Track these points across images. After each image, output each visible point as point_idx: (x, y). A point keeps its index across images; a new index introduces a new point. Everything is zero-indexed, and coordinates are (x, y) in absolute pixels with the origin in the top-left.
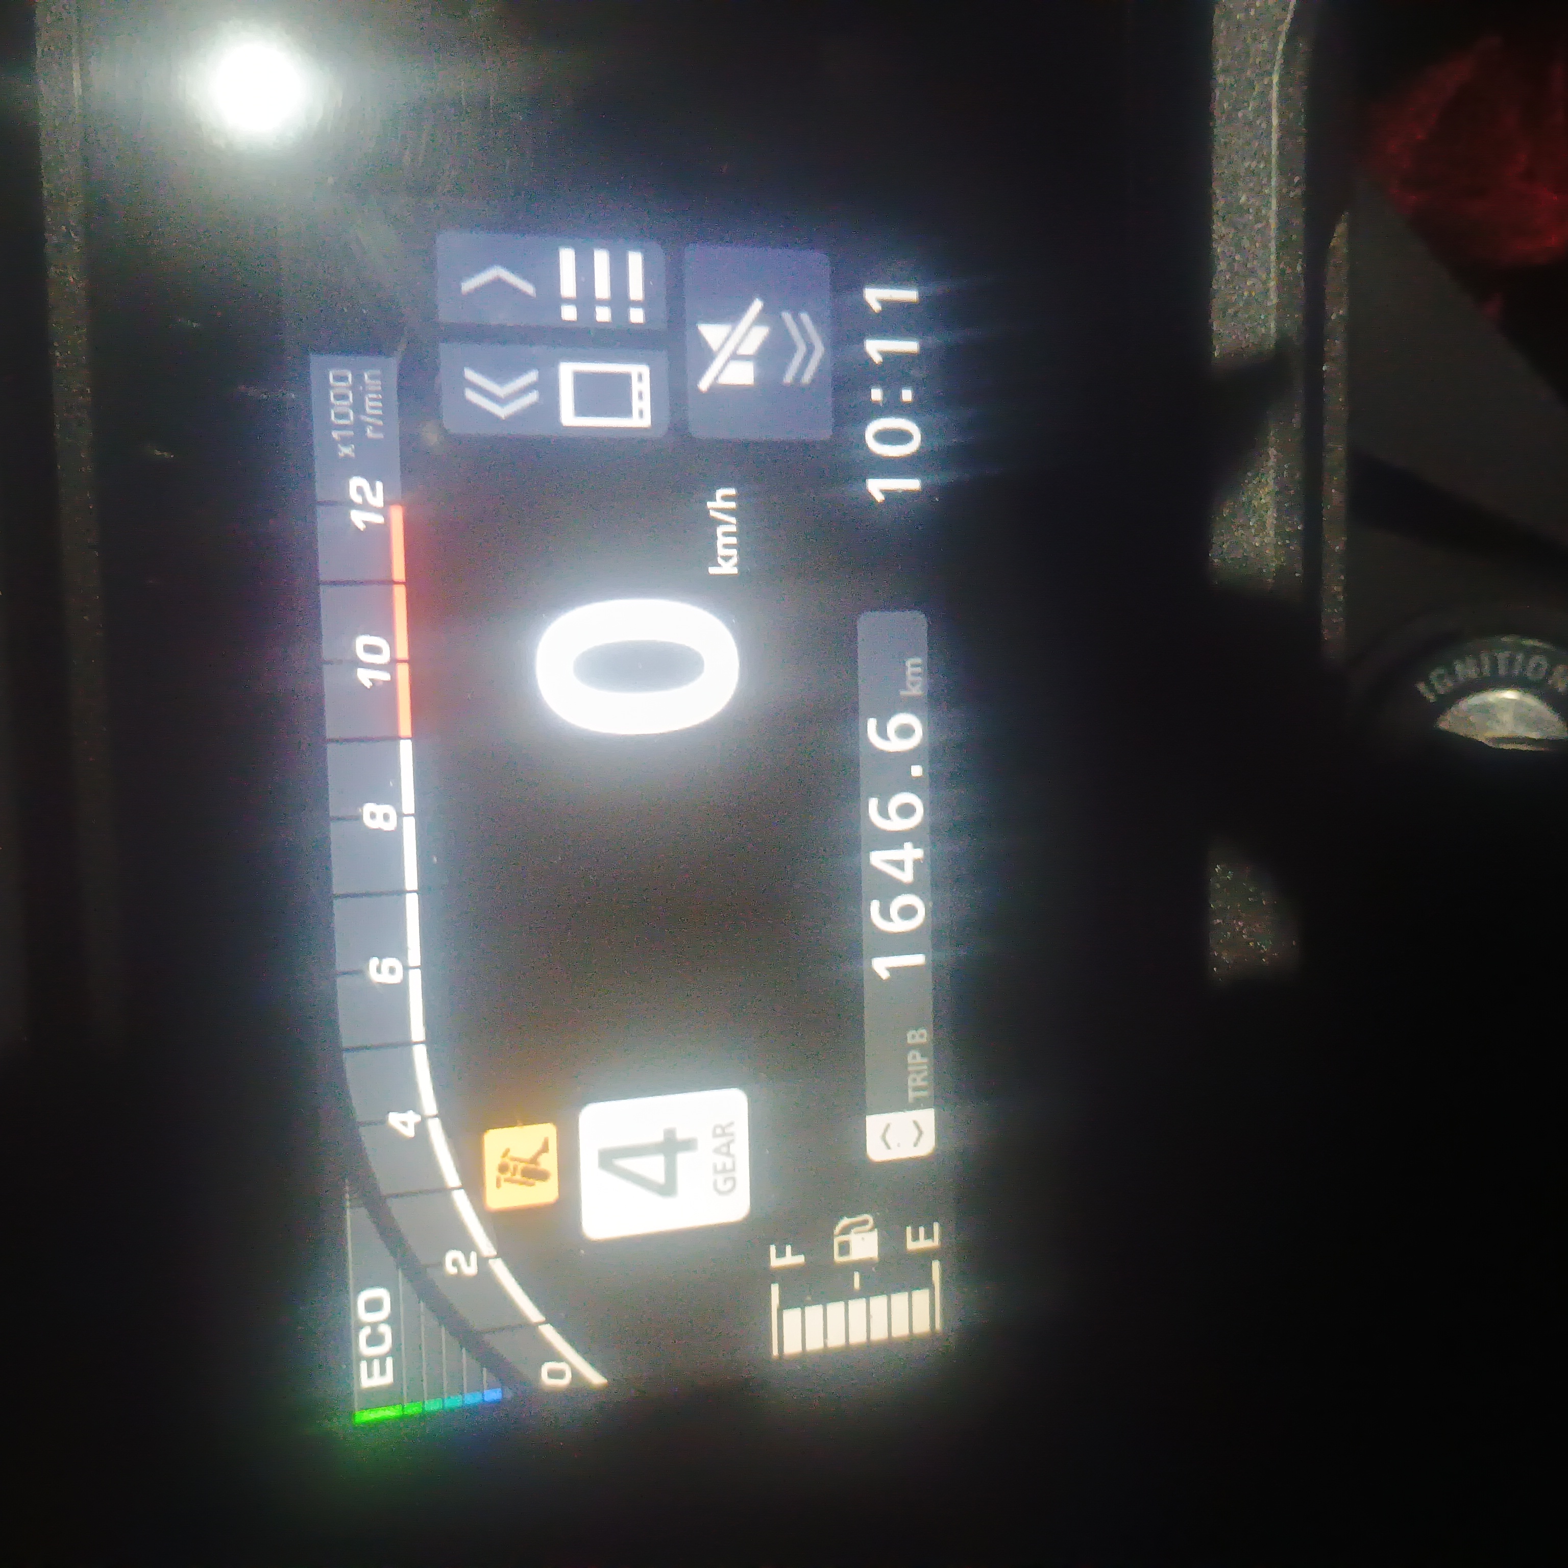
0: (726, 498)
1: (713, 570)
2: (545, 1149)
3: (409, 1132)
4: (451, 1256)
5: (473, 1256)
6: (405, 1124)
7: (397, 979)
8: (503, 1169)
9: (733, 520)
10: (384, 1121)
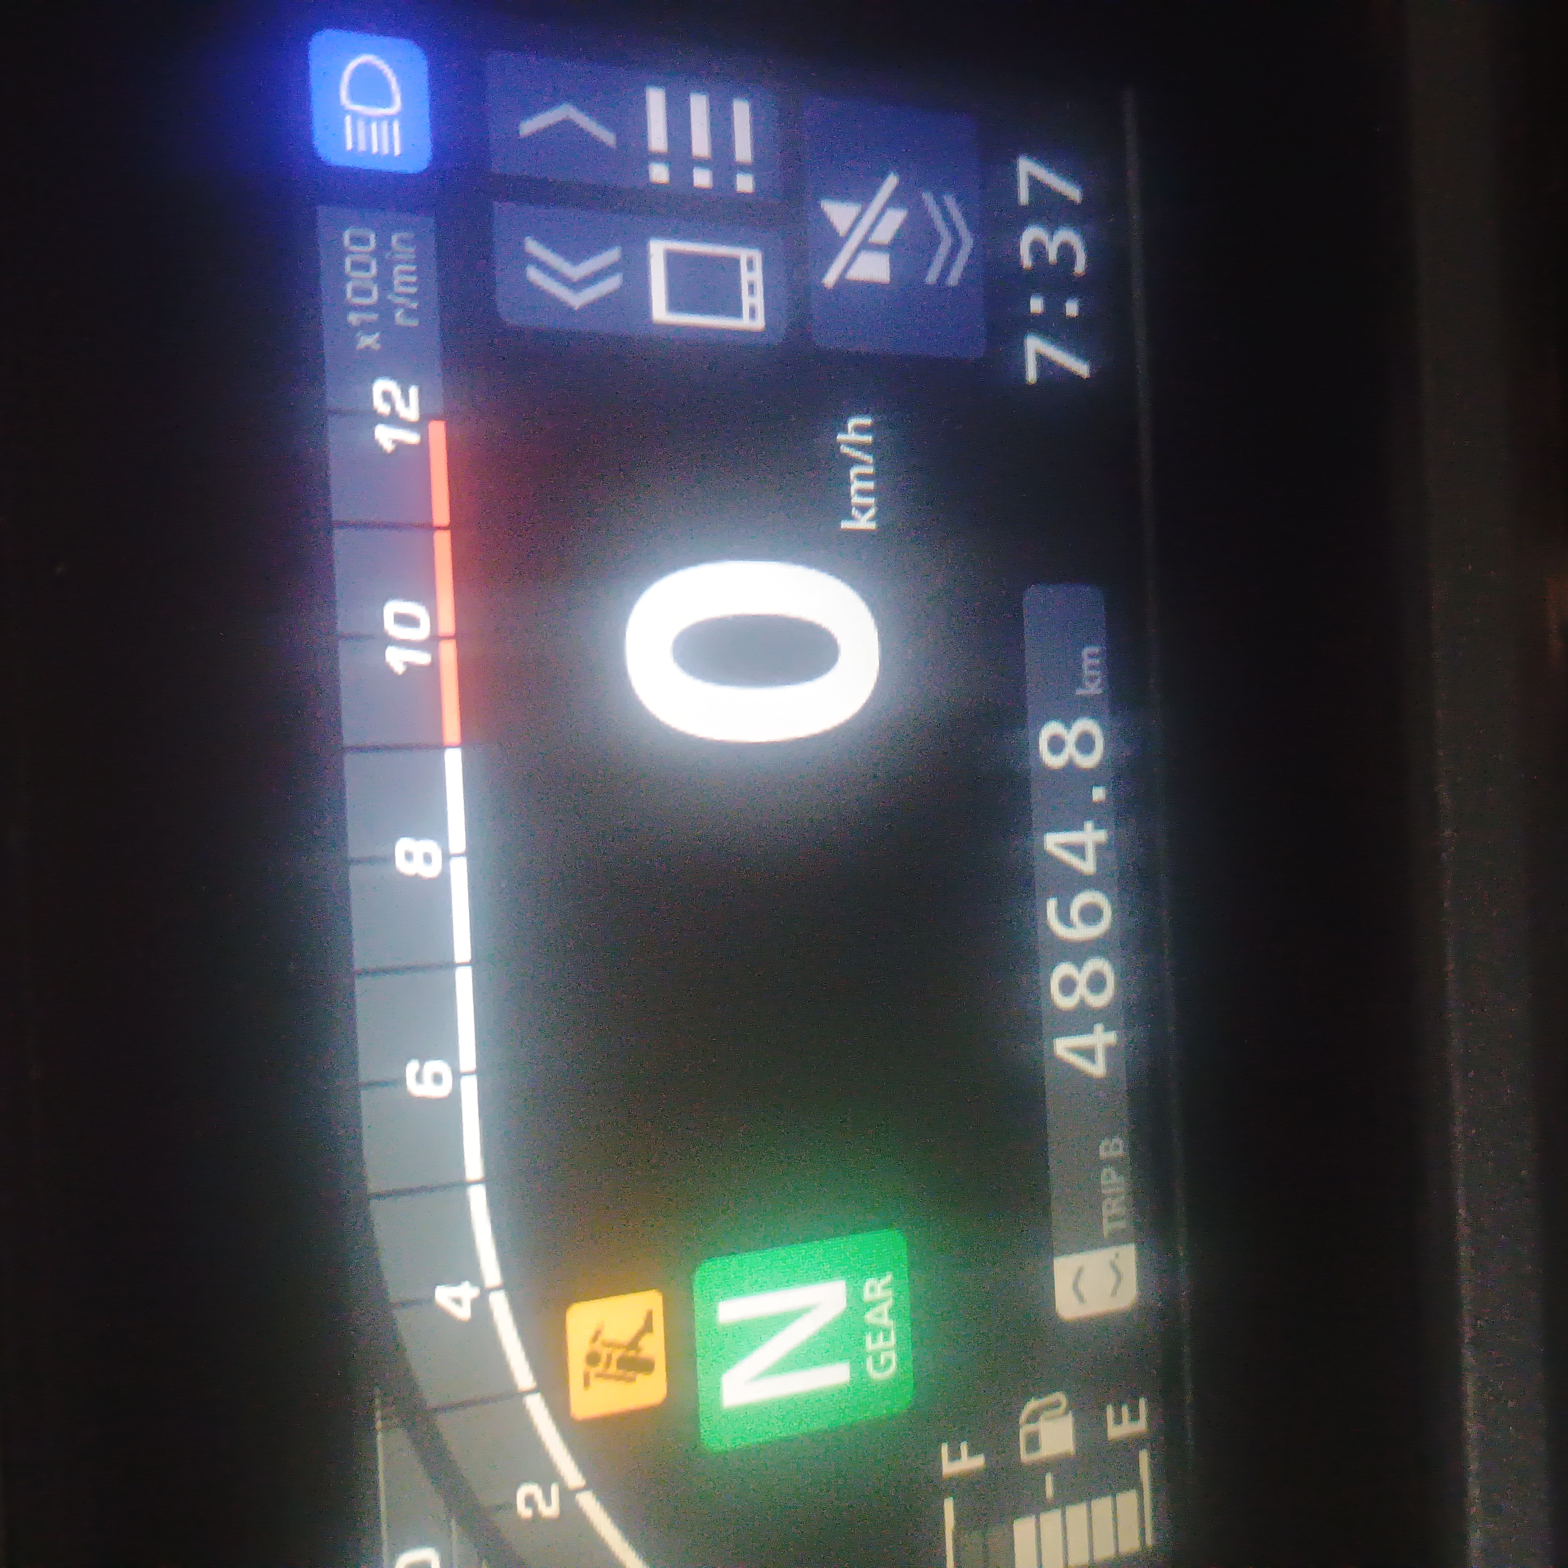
0: (860, 430)
1: (845, 525)
2: (648, 1327)
3: (464, 1313)
4: (523, 1491)
5: (554, 1490)
6: (458, 1301)
7: (443, 1091)
8: (592, 1359)
9: (869, 458)
10: (431, 1299)
